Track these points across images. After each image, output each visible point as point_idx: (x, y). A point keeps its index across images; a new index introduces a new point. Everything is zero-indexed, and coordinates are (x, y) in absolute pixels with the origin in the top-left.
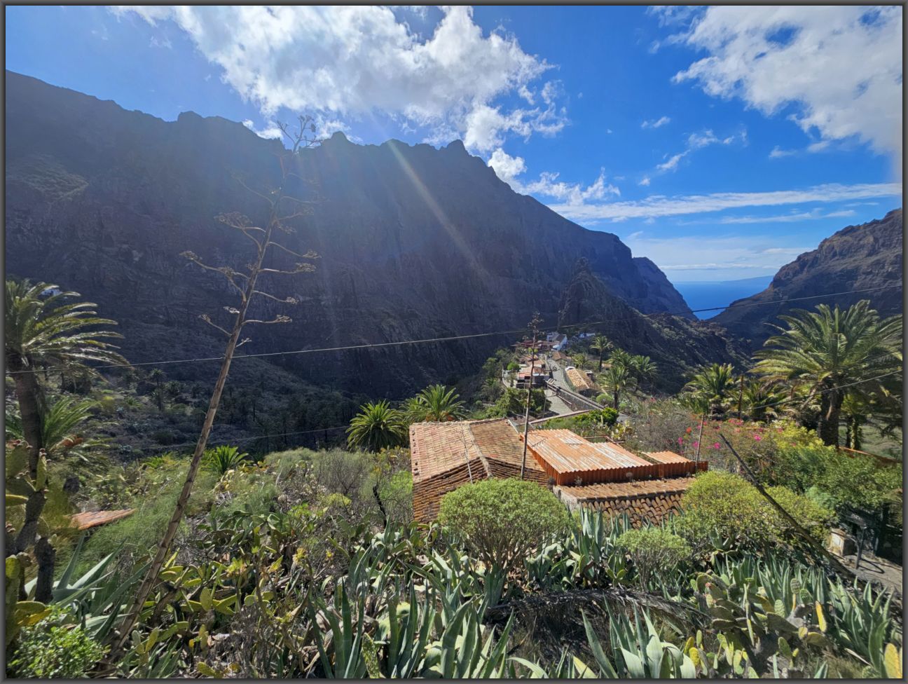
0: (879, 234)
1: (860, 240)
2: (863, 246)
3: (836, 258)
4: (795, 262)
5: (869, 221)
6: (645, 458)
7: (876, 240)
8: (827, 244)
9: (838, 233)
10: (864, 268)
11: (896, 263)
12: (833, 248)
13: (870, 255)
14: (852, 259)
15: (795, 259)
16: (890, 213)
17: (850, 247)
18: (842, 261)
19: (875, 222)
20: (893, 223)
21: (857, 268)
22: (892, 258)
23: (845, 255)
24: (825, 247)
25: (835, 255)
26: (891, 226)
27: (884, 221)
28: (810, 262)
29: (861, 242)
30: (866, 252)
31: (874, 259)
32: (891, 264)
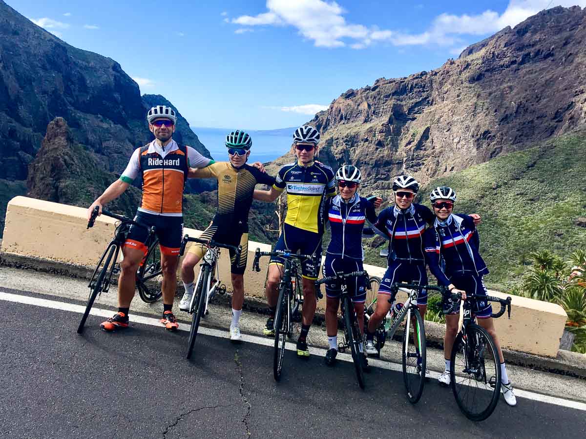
0: (371, 102)
1: (359, 105)
2: (360, 112)
3: (343, 121)
4: (314, 120)
5: (364, 87)
7: (369, 106)
8: (336, 105)
9: (342, 95)
10: (362, 135)
11: (382, 132)
12: (340, 111)
13: (366, 121)
14: (354, 124)
15: (313, 118)
16: (378, 81)
17: (352, 112)
18: (347, 125)
19: (368, 89)
20: (379, 91)
21: (357, 135)
22: (381, 127)
23: (349, 119)
24: (334, 109)
25: (341, 119)
26: (378, 94)
27: (374, 89)
28: (324, 123)
29: (360, 108)
30: (363, 118)
31: (368, 126)
32: (380, 133)
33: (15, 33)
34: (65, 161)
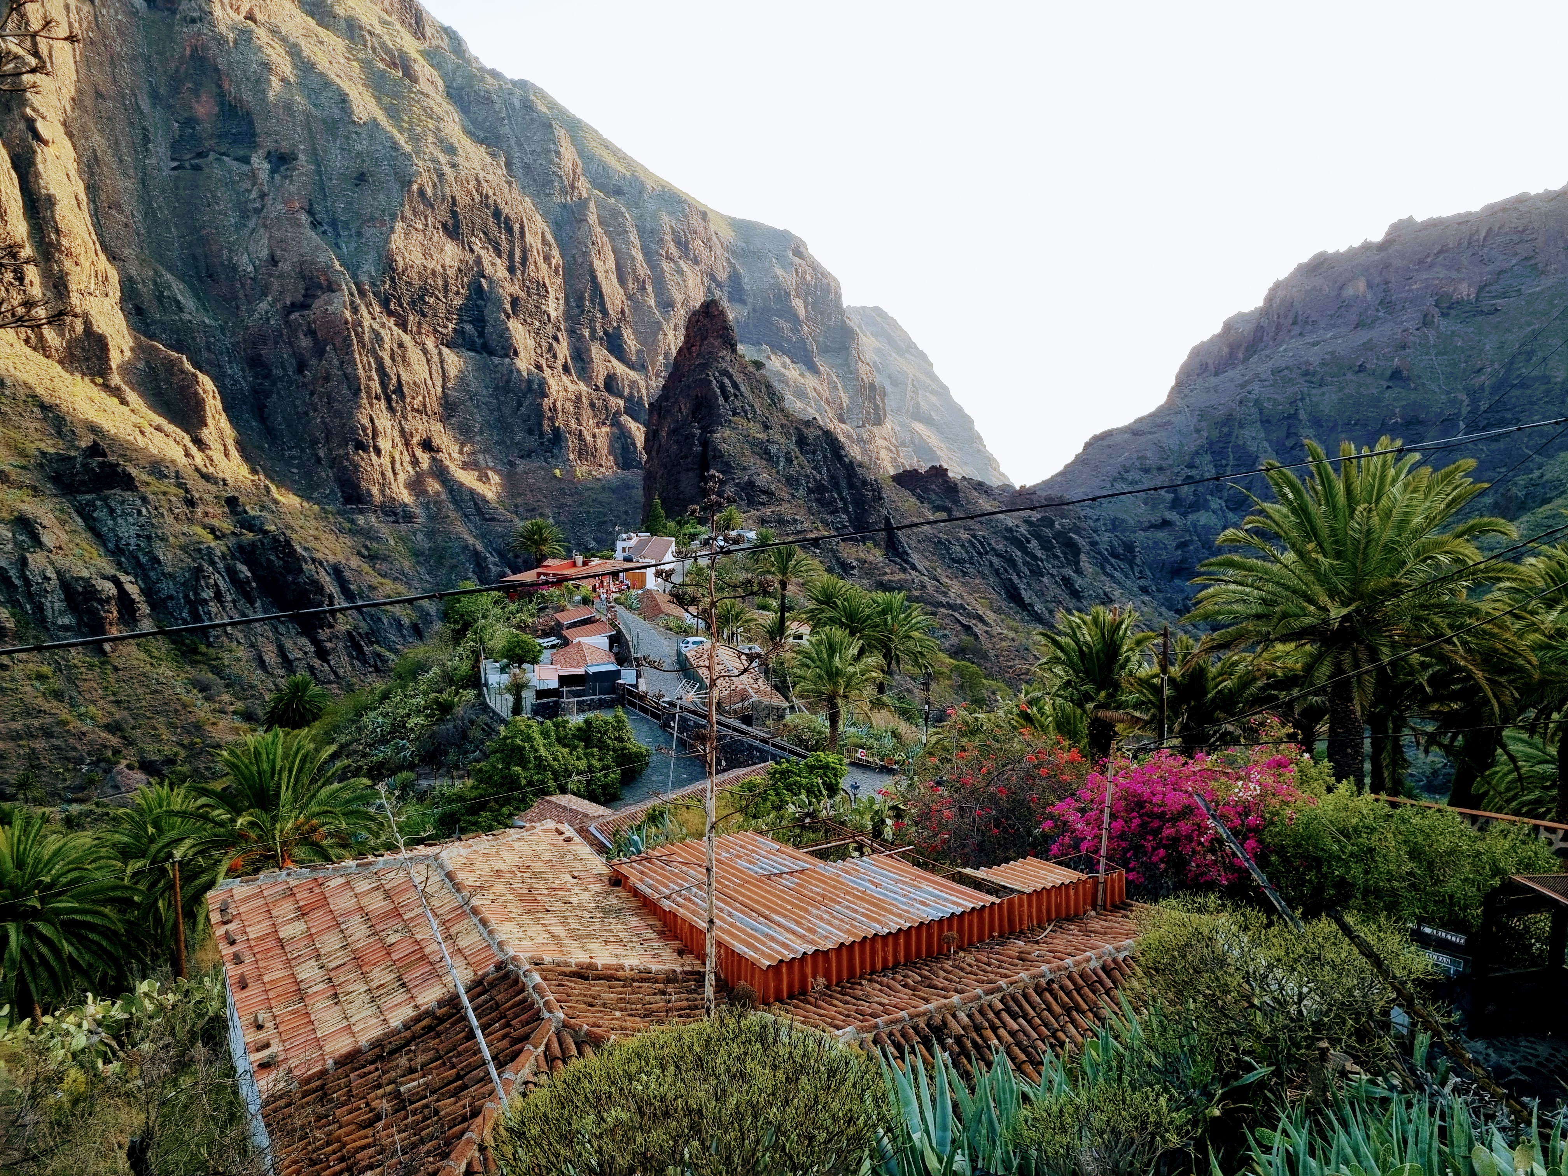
0: (1377, 276)
1: (1343, 287)
2: (1347, 304)
3: (1299, 329)
4: (1219, 336)
5: (1357, 244)
6: (978, 885)
7: (1371, 287)
8: (1281, 295)
9: (1300, 267)
10: (1350, 358)
12: (1292, 305)
13: (1361, 325)
14: (1330, 334)
15: (1218, 328)
16: (1395, 227)
17: (1324, 305)
19: (1368, 248)
20: (1398, 251)
22: (1402, 336)
23: (1316, 323)
24: (1276, 303)
25: (1296, 322)
27: (1385, 246)
28: (1250, 338)
29: (1346, 293)
30: (1353, 318)
31: (1365, 335)
33: (618, 192)
34: (722, 387)
